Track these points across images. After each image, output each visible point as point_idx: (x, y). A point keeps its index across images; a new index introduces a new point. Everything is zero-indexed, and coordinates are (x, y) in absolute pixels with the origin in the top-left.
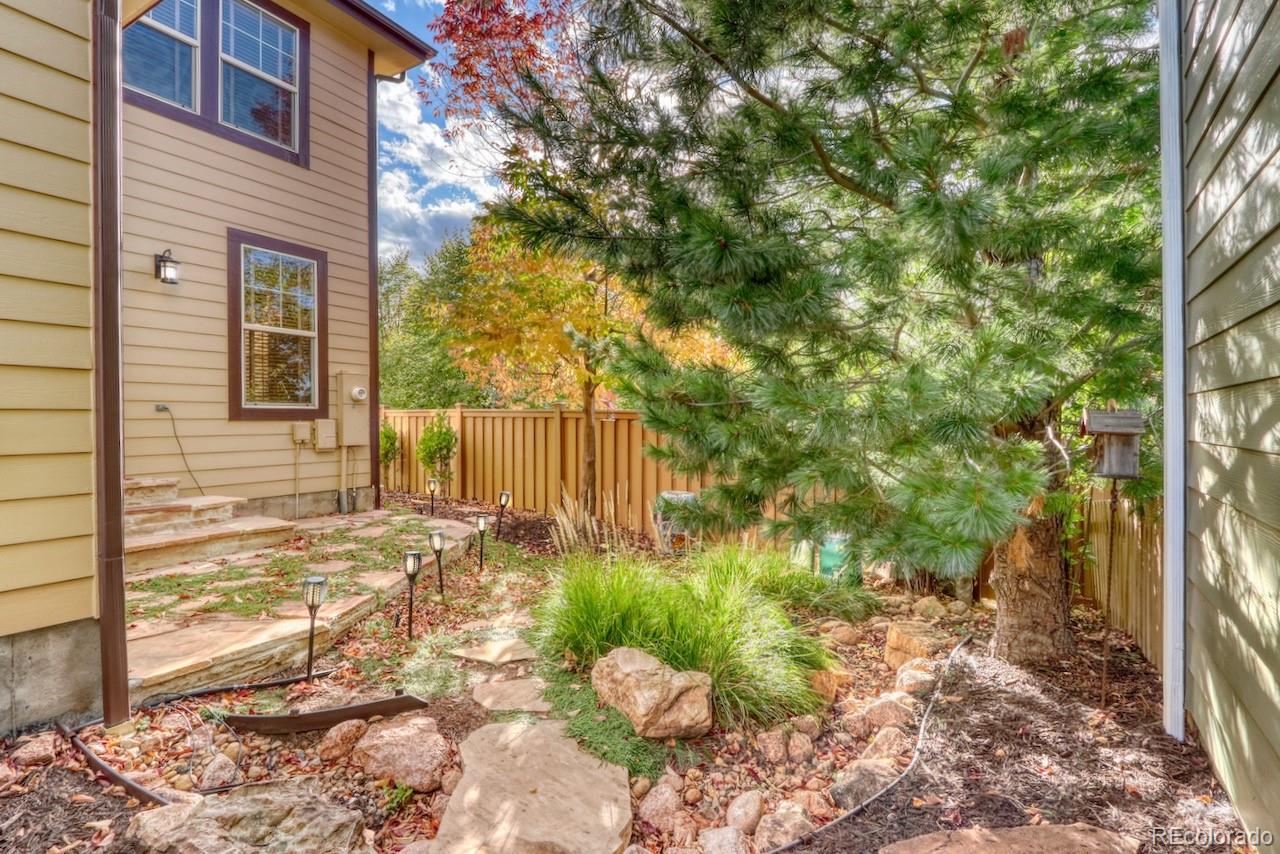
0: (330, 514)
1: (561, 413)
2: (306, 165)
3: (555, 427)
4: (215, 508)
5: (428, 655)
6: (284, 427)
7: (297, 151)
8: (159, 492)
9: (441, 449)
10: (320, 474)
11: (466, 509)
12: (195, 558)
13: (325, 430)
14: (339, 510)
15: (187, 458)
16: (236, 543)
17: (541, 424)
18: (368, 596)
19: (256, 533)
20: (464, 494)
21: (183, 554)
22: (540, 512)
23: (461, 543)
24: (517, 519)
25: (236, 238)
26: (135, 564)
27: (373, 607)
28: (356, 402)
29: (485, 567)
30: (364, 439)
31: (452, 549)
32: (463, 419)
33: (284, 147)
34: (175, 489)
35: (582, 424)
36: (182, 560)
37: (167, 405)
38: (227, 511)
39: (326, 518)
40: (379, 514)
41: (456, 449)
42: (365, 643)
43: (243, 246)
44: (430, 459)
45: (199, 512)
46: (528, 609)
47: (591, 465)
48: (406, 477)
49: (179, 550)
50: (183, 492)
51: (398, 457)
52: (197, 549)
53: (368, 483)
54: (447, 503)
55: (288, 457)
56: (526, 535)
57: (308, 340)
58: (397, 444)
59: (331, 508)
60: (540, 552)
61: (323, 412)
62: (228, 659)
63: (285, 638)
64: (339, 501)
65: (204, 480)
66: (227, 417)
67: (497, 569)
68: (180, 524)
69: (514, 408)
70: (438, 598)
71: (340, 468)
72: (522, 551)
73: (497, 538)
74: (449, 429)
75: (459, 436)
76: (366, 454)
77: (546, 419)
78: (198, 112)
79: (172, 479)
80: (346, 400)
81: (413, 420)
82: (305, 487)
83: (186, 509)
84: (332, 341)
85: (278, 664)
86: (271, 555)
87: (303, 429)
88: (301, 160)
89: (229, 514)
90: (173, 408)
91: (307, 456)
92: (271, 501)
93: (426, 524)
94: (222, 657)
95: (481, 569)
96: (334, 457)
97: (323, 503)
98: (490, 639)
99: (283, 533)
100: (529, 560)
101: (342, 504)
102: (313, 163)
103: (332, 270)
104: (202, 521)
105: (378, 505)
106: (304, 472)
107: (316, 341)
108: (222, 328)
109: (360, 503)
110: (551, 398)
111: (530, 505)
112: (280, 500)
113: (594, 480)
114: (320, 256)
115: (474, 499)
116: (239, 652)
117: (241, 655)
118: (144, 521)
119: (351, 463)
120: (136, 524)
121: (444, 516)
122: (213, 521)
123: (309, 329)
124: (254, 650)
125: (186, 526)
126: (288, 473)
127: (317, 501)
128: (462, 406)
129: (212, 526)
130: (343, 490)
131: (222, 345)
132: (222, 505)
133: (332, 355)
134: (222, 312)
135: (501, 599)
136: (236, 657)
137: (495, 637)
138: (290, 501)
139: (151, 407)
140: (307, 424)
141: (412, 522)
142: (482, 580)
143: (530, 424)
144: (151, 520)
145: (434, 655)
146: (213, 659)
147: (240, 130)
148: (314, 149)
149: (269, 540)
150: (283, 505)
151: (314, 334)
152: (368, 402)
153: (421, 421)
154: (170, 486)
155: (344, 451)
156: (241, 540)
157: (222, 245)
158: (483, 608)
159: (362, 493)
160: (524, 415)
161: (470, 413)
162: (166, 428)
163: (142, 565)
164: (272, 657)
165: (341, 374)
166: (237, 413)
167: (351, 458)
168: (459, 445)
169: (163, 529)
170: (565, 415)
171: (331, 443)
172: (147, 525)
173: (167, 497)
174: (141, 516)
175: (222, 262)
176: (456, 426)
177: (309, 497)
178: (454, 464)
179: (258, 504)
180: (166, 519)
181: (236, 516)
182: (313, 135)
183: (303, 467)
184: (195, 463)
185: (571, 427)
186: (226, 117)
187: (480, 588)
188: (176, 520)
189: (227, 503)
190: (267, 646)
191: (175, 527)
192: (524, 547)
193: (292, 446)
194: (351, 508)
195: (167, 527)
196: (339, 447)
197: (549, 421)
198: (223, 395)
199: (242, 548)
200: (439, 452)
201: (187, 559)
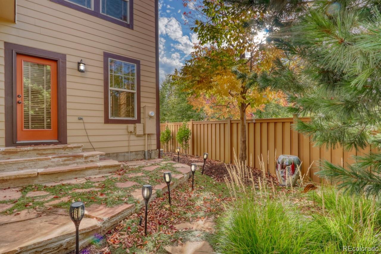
0: (141, 160)
1: (231, 121)
2: (132, 29)
3: (228, 127)
4: (93, 156)
5: (152, 248)
6: (124, 126)
7: (129, 23)
8: (75, 149)
9: (185, 137)
10: (137, 145)
11: (193, 159)
12: (81, 176)
13: (139, 127)
14: (145, 158)
15: (89, 137)
16: (97, 171)
17: (222, 126)
18: (131, 205)
19: (105, 167)
20: (193, 154)
21: (76, 174)
22: (222, 162)
23: (186, 176)
24: (212, 164)
25: (107, 55)
26: (57, 178)
27: (133, 210)
28: (151, 117)
29: (195, 188)
30: (154, 131)
31: (180, 179)
32: (193, 125)
33: (124, 21)
34: (81, 149)
35: (240, 126)
36: (75, 177)
37: (82, 117)
38: (97, 157)
39: (140, 161)
40: (158, 160)
41: (190, 137)
42: (122, 235)
43: (109, 59)
44: (181, 140)
45: (86, 157)
46: (213, 217)
47: (244, 142)
48: (174, 147)
49: (74, 173)
50: (84, 150)
51: (171, 139)
52: (82, 173)
53: (156, 149)
54: (187, 157)
55: (126, 138)
56: (215, 172)
57: (133, 94)
58: (171, 135)
59: (142, 157)
60: (221, 181)
61: (139, 121)
62: (31, 248)
63: (70, 234)
64: (145, 155)
65: (95, 145)
66: (104, 122)
67: (201, 190)
68: (79, 162)
69: (211, 120)
70: (167, 206)
71: (145, 142)
72: (213, 180)
73: (202, 173)
74: (188, 129)
75: (191, 132)
76: (155, 137)
77: (224, 124)
78: (93, 10)
79: (80, 145)
80: (147, 116)
81: (176, 126)
82: (133, 149)
83: (82, 156)
84: (142, 94)
85: (66, 249)
86: (107, 176)
87: (131, 127)
88: (130, 26)
89: (98, 159)
90: (84, 119)
91: (133, 137)
92: (120, 154)
93: (174, 166)
94: (27, 247)
95: (193, 189)
96: (143, 138)
97: (139, 156)
98: (189, 240)
99: (117, 167)
100: (216, 185)
101: (146, 156)
102: (135, 27)
103: (142, 67)
104: (88, 161)
105: (159, 157)
106: (132, 143)
107: (136, 94)
108: (102, 89)
109: (153, 155)
110: (226, 116)
111: (218, 159)
112: (123, 154)
113: (246, 149)
114: (138, 62)
115: (197, 155)
116: (39, 243)
117: (40, 245)
118: (65, 160)
119: (149, 141)
120: (63, 161)
121: (184, 162)
122: (92, 161)
123: (134, 90)
124: (49, 242)
125: (81, 163)
126: (126, 144)
127: (137, 155)
128: (193, 120)
129: (92, 163)
130: (146, 150)
131: (102, 95)
132: (96, 155)
133: (142, 100)
134: (102, 83)
135: (200, 209)
136: (37, 246)
137: (193, 239)
138: (127, 154)
139: (77, 118)
140: (133, 125)
141: (169, 164)
142: (192, 195)
143: (218, 126)
144: (68, 160)
145: (155, 249)
146: (21, 248)
147: (108, 16)
148: (135, 22)
149: (111, 170)
150: (124, 155)
151: (135, 91)
152: (155, 117)
153: (179, 126)
154: (79, 147)
155: (146, 136)
156: (99, 170)
157: (101, 58)
158: (189, 215)
159: (153, 152)
160: (216, 123)
161: (195, 123)
162: (81, 126)
163: (60, 178)
164: (61, 245)
165: (145, 106)
166: (107, 121)
167: (149, 138)
168: (191, 135)
169: (72, 164)
170: (232, 122)
171: (141, 133)
172: (67, 162)
173: (78, 151)
174: (64, 159)
175: (101, 64)
176: (190, 128)
177: (134, 153)
178: (190, 142)
179: (115, 155)
180: (74, 160)
181: (101, 159)
182: (135, 17)
183: (131, 141)
184: (92, 139)
185: (235, 126)
186: (103, 12)
187: (190, 201)
188: (78, 160)
189: (97, 154)
190: (58, 239)
191: (77, 163)
192: (214, 178)
193: (127, 133)
194: (149, 157)
195: (74, 163)
196: (145, 134)
197: (226, 125)
198: (102, 114)
199: (100, 173)
200: (184, 138)
201: (77, 176)
